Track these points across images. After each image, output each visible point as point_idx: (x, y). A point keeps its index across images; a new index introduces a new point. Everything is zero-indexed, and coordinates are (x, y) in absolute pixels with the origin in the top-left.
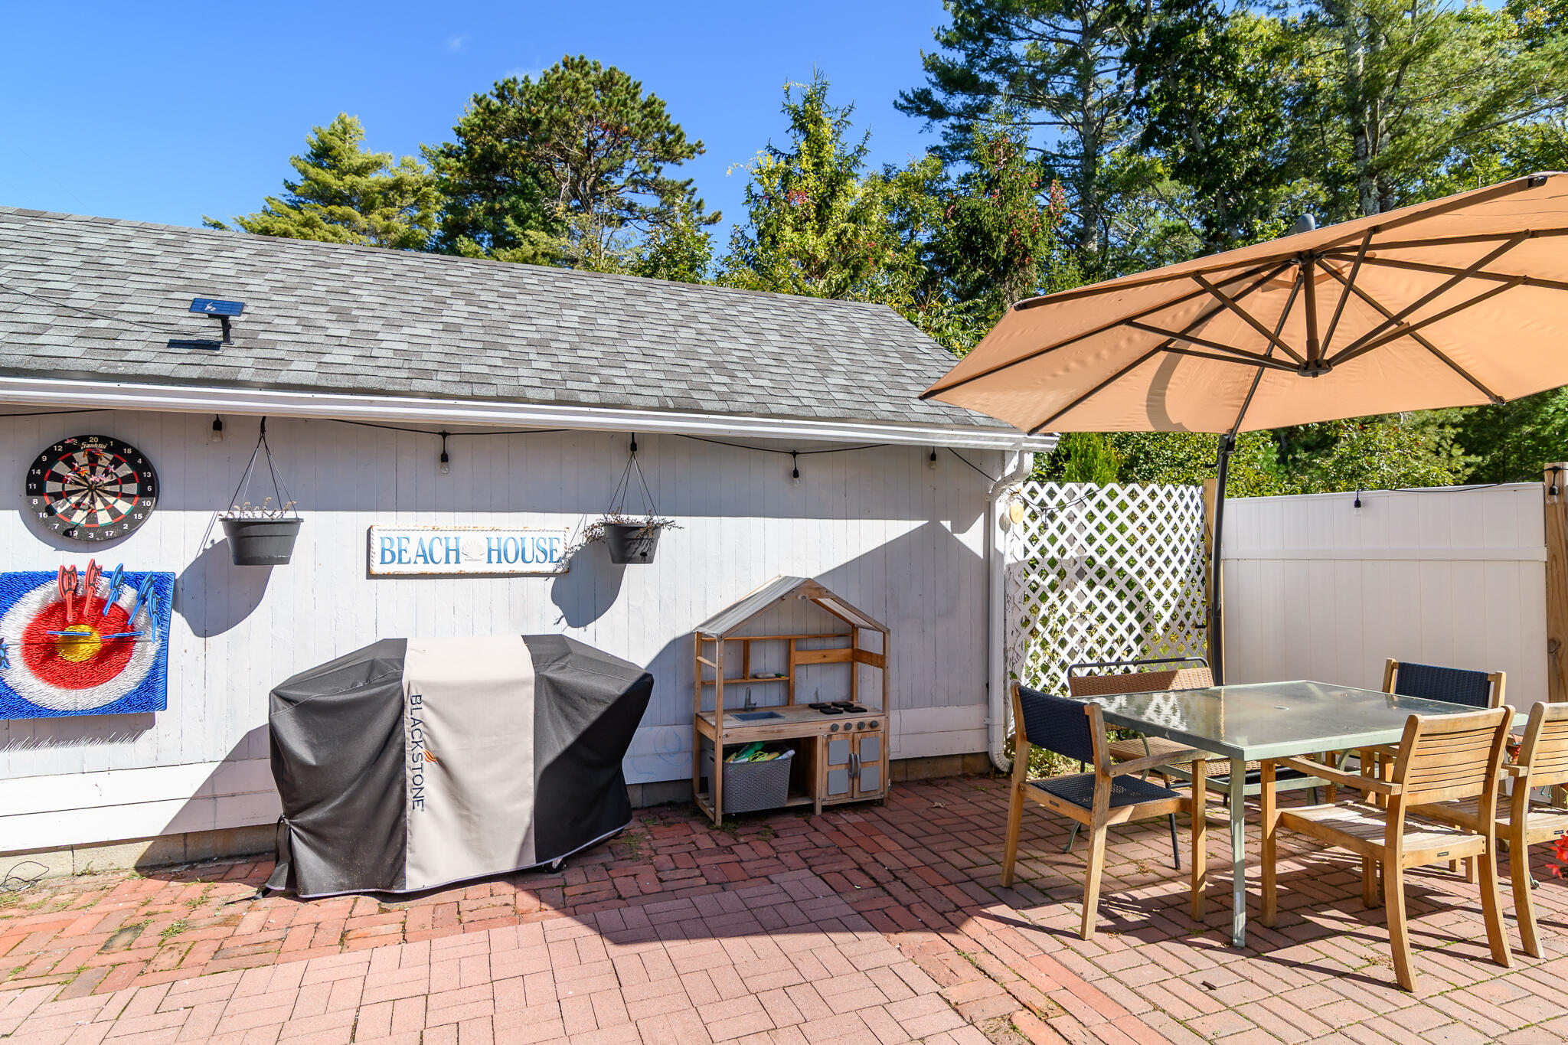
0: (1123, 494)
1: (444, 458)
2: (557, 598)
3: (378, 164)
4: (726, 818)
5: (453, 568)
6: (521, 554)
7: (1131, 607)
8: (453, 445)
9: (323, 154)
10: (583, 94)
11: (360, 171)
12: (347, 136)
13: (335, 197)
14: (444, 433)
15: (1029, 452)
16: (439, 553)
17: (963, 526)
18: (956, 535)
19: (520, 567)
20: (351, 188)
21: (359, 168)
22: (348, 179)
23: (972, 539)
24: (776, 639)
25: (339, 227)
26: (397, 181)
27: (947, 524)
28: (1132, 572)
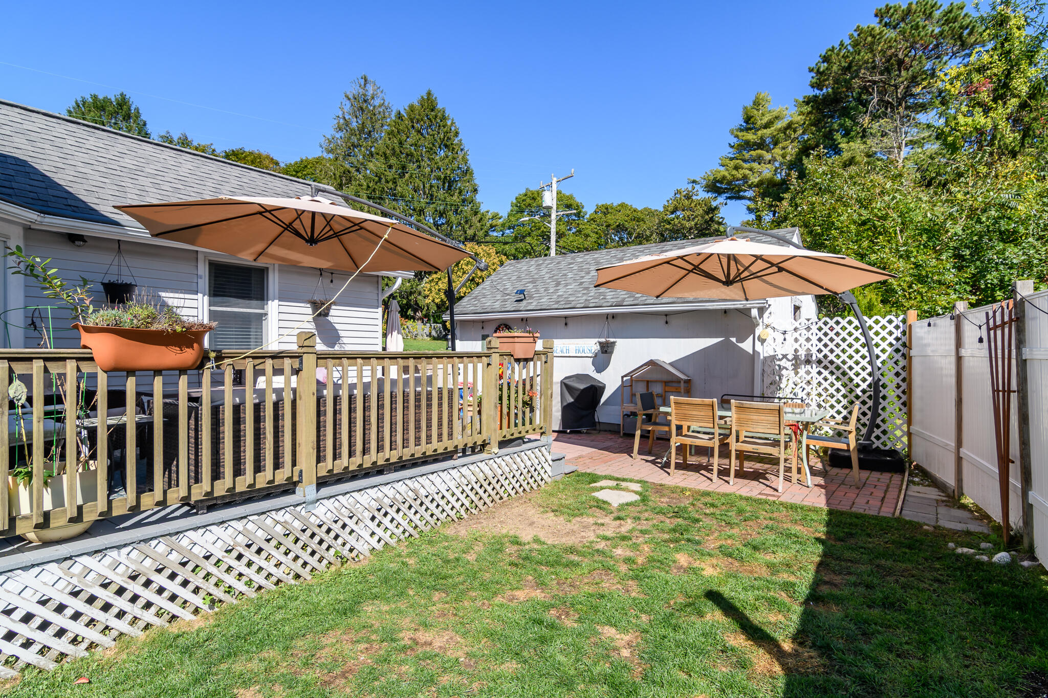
0: (832, 323)
1: (566, 324)
2: (593, 364)
3: (777, 118)
4: (624, 434)
5: (568, 355)
6: (583, 351)
7: (838, 379)
8: (569, 321)
9: (749, 122)
10: (878, 37)
11: (767, 126)
12: (760, 107)
13: (753, 146)
14: (566, 317)
15: (754, 308)
16: (565, 351)
17: (742, 340)
18: (739, 345)
19: (583, 355)
20: (761, 138)
21: (766, 124)
22: (760, 133)
23: (747, 346)
24: (661, 382)
25: (755, 165)
26: (789, 123)
27: (734, 340)
28: (839, 362)
